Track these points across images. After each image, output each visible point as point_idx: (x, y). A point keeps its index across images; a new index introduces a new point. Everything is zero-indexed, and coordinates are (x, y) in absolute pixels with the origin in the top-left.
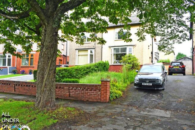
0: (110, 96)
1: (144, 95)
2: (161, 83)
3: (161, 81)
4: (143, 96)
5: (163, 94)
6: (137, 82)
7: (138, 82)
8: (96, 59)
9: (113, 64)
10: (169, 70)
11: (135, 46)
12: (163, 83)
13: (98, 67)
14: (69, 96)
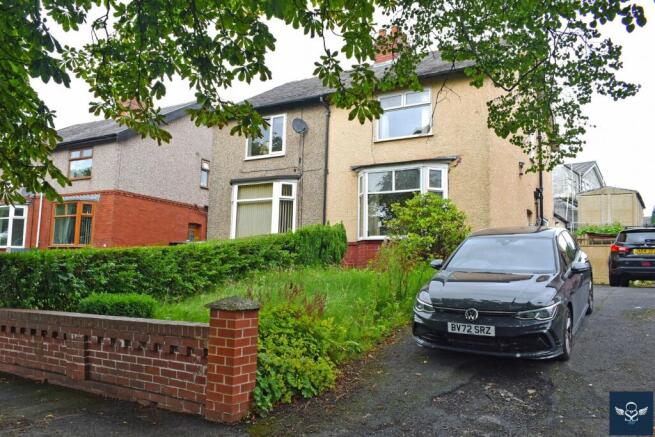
0: (258, 391)
1: (446, 390)
2: (548, 326)
3: (546, 314)
4: (443, 394)
5: (552, 386)
6: (423, 319)
7: (427, 316)
8: (304, 216)
9: (366, 237)
10: (613, 264)
11: (455, 163)
12: (558, 323)
13: (297, 248)
14: (88, 377)
